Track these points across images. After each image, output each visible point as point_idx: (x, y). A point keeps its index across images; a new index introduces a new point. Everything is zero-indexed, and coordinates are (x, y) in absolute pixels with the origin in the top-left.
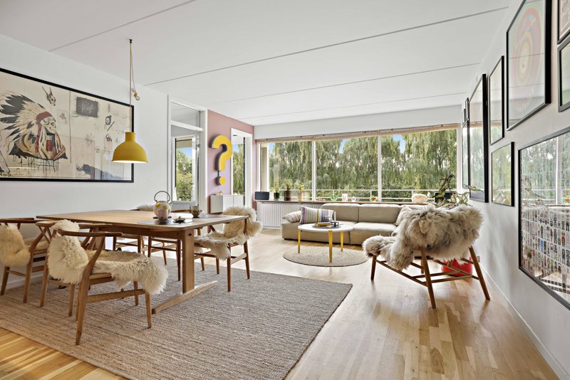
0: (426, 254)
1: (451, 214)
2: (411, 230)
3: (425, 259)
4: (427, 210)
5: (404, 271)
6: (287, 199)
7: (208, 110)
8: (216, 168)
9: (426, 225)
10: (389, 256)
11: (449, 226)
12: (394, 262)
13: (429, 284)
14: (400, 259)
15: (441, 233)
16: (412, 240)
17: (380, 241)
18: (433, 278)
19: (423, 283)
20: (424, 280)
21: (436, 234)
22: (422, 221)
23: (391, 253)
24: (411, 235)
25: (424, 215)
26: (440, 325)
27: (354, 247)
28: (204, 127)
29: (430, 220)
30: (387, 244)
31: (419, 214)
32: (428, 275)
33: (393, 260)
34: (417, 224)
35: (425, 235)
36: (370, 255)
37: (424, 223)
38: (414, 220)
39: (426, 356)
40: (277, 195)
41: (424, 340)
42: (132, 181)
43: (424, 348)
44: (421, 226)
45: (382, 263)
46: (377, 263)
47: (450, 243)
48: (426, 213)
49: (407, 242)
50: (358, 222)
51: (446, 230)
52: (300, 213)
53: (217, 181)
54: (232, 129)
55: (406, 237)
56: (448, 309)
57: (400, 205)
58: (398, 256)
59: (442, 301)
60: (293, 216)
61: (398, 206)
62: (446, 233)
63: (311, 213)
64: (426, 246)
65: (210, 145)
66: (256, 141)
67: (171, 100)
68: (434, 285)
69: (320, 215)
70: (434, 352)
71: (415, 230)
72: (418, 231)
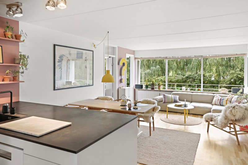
0: (235, 123)
1: (245, 107)
2: (229, 113)
3: (234, 124)
4: (235, 105)
5: (224, 129)
6: (153, 89)
7: (118, 47)
8: (121, 75)
9: (235, 111)
10: (217, 122)
11: (245, 112)
12: (220, 125)
13: (236, 135)
14: (223, 124)
15: (241, 115)
16: (229, 117)
17: (212, 116)
18: (238, 133)
19: (234, 135)
20: (234, 133)
21: (240, 116)
22: (233, 110)
23: (219, 121)
24: (229, 115)
25: (234, 107)
26: (243, 151)
27: (192, 115)
28: (116, 55)
29: (237, 110)
30: (215, 117)
31: (232, 107)
32: (236, 131)
33: (219, 125)
34: (231, 111)
35: (234, 116)
36: (207, 121)
37: (234, 111)
38: (230, 109)
39: (240, 161)
40: (147, 87)
41: (237, 156)
42: (93, 85)
43: (238, 159)
44: (233, 112)
45: (213, 125)
46: (210, 125)
47: (245, 119)
48: (235, 106)
49: (226, 118)
50: (192, 102)
51: (243, 114)
52: (162, 97)
53: (121, 81)
54: (127, 54)
55: (226, 116)
56: (245, 146)
57: (214, 94)
58: (222, 123)
59: (242, 142)
60: (159, 99)
61: (213, 94)
62: (243, 115)
63: (168, 97)
64: (235, 120)
65: (119, 64)
66: (135, 58)
67: (105, 45)
68: (238, 135)
69: (173, 98)
70: (242, 160)
71: (230, 114)
72: (232, 114)
